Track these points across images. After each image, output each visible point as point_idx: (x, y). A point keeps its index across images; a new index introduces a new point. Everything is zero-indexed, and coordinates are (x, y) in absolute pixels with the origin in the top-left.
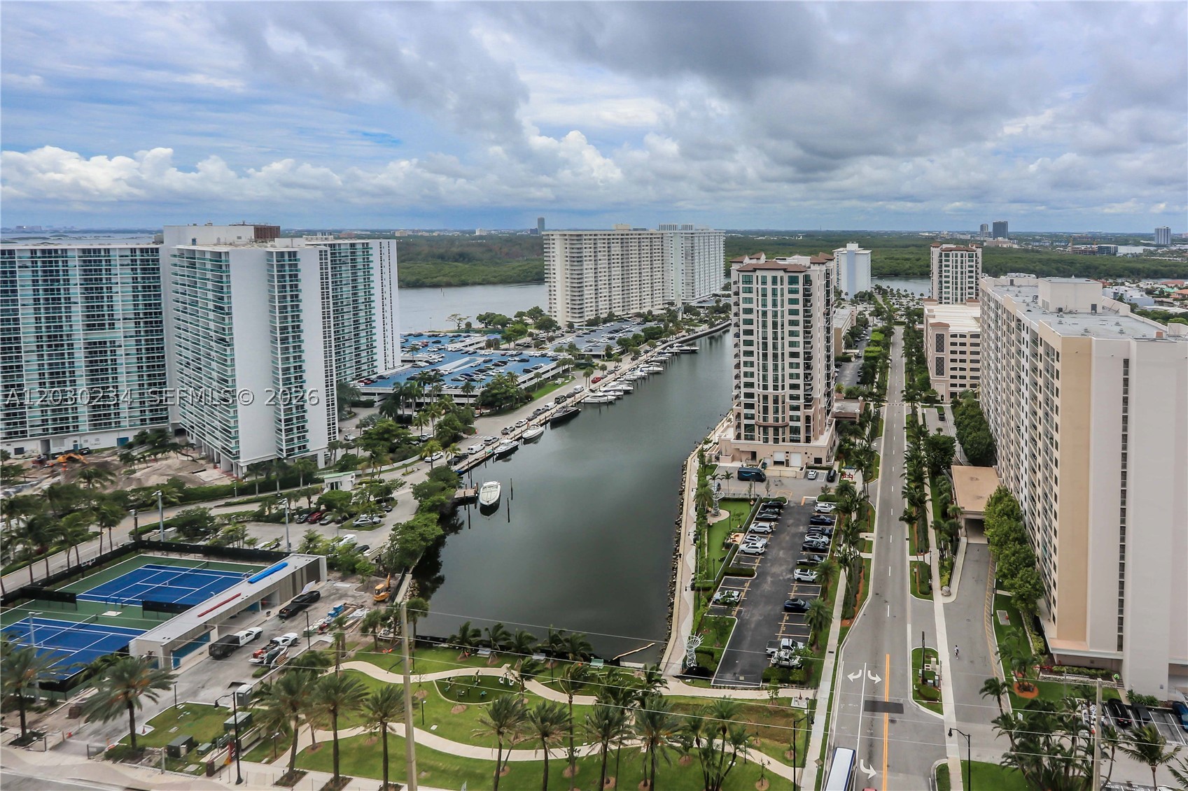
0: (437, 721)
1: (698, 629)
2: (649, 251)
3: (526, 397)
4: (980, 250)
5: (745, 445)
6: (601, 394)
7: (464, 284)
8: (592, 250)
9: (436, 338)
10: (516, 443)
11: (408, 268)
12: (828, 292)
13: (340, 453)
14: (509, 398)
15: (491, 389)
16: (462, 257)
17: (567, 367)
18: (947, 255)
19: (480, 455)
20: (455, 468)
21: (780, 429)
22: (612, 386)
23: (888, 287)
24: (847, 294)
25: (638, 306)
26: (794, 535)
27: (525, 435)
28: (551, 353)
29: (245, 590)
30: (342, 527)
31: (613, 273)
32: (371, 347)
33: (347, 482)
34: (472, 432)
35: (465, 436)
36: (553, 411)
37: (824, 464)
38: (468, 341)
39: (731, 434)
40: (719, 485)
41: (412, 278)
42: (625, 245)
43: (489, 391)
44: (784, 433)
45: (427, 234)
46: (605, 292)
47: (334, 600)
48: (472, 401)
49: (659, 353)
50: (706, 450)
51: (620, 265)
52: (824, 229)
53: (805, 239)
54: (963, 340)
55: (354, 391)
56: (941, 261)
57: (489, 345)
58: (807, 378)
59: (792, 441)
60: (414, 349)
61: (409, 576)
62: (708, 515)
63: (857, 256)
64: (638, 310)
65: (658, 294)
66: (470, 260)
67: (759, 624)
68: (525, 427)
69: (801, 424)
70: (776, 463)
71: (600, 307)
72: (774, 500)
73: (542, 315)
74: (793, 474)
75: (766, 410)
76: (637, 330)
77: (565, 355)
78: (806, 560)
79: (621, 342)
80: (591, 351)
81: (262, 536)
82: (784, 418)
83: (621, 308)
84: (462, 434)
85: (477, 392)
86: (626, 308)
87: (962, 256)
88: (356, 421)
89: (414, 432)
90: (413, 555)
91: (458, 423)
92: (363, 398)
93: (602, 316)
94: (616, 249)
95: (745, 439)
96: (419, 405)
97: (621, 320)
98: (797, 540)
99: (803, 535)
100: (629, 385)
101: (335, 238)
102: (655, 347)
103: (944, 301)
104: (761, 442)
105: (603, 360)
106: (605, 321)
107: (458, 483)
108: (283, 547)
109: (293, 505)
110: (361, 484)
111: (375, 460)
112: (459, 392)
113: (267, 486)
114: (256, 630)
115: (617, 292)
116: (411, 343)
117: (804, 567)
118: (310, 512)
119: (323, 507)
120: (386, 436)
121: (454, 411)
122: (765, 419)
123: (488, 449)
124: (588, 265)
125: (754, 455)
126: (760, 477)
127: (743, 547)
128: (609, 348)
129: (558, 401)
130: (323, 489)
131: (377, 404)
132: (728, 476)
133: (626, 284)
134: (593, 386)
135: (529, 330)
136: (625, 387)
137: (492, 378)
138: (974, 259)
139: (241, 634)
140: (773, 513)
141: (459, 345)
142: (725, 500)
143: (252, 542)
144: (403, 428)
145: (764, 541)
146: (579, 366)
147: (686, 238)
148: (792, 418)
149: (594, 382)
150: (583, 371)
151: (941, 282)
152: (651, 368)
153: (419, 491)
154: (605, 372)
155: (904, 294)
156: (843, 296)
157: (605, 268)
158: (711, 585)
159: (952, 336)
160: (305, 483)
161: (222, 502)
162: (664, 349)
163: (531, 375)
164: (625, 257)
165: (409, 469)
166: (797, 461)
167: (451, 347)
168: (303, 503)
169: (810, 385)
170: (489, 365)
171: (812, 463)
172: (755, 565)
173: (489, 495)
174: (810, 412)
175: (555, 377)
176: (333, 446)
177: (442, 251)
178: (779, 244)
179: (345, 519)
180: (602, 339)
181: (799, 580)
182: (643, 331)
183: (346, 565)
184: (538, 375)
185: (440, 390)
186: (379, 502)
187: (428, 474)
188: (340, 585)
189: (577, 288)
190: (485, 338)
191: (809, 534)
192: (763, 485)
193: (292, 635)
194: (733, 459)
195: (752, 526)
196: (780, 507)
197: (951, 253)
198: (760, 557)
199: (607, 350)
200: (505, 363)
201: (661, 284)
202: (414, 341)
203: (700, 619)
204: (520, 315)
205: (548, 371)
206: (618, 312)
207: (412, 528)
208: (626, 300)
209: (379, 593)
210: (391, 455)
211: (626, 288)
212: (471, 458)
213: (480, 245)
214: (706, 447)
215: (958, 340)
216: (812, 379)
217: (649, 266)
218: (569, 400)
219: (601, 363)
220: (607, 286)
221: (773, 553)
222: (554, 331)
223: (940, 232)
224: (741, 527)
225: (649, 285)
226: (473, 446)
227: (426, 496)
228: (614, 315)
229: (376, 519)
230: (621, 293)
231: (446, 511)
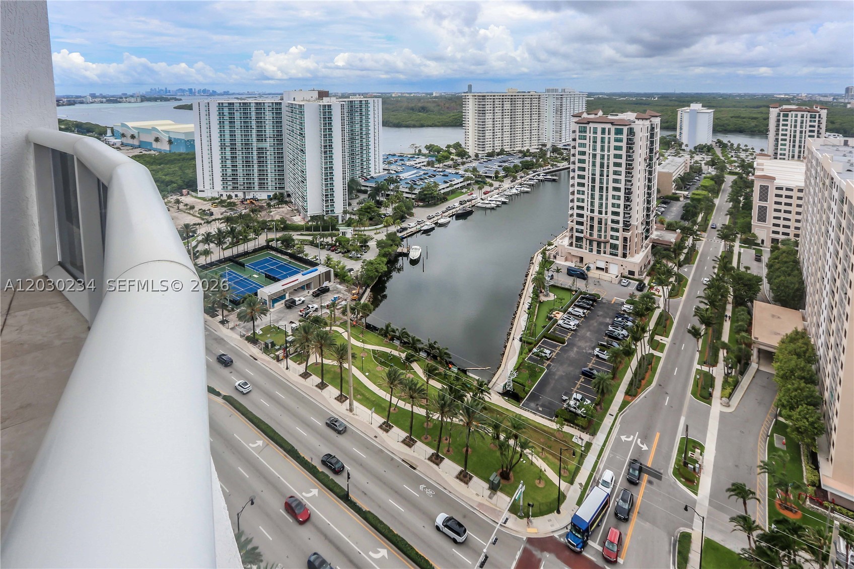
0: (369, 371)
1: (518, 368)
2: (529, 108)
3: (444, 199)
4: (826, 111)
5: (574, 250)
6: (488, 202)
7: (422, 126)
8: (492, 106)
9: (402, 157)
10: (434, 225)
11: (395, 115)
12: (652, 143)
13: (348, 216)
14: (433, 198)
15: (424, 191)
16: (423, 109)
17: (469, 182)
18: (787, 116)
19: (414, 230)
20: (399, 235)
21: (602, 244)
22: (495, 198)
23: (729, 142)
24: (687, 146)
25: (521, 145)
26: (601, 324)
27: (439, 222)
28: (461, 172)
29: (300, 278)
30: (344, 256)
31: (505, 122)
32: (368, 160)
33: (349, 233)
34: (412, 215)
35: (408, 217)
36: (457, 209)
37: (636, 276)
38: (418, 161)
39: (566, 241)
40: (552, 275)
41: (396, 121)
42: (514, 103)
43: (423, 192)
44: (605, 247)
45: (408, 95)
46: (499, 135)
47: (335, 293)
48: (413, 196)
49: (530, 179)
50: (549, 250)
51: (509, 116)
52: (678, 91)
53: (660, 99)
54: (789, 193)
55: (358, 184)
56: (778, 121)
57: (430, 164)
58: (627, 208)
59: (611, 254)
60: (390, 163)
61: (369, 290)
62: (541, 295)
63: (700, 115)
64: (520, 149)
65: (535, 138)
66: (427, 112)
67: (561, 377)
68: (440, 216)
69: (619, 243)
70: (598, 268)
71: (496, 145)
72: (590, 295)
73: (460, 147)
74: (609, 279)
75: (592, 227)
76: (517, 162)
77: (469, 174)
78: (605, 344)
79: (506, 169)
80: (486, 173)
81: (311, 253)
82: (605, 236)
83: (509, 146)
84: (406, 215)
85: (417, 191)
86: (513, 146)
87: (802, 116)
88: (357, 201)
89: (383, 211)
90: (371, 278)
91: (404, 209)
92: (363, 188)
93: (496, 151)
94: (507, 106)
95: (576, 247)
96: (388, 195)
97: (509, 154)
98: (602, 327)
99: (607, 325)
100: (506, 198)
101: (364, 98)
102: (528, 174)
103: (779, 156)
104: (587, 251)
105: (493, 180)
106: (498, 154)
107: (400, 243)
108: (318, 261)
109: (325, 240)
110: (355, 235)
111: (360, 222)
112: (407, 190)
113: (316, 229)
114: (303, 299)
115: (507, 135)
116: (389, 160)
117: (603, 348)
118: (332, 246)
119: (337, 244)
120: (369, 210)
121: (403, 202)
122: (591, 235)
123: (419, 227)
124: (489, 116)
125: (581, 259)
126: (583, 276)
127: (560, 322)
128: (497, 173)
129: (461, 203)
130: (339, 235)
131: (369, 192)
132: (558, 271)
133: (513, 130)
134: (483, 197)
135: (451, 157)
136: (503, 199)
137: (424, 184)
138: (817, 119)
139: (297, 299)
140: (588, 304)
141: (412, 163)
142: (553, 286)
143: (306, 255)
144: (378, 207)
145: (577, 322)
146: (477, 182)
147: (557, 99)
148: (612, 237)
149: (485, 194)
150: (478, 186)
151: (777, 140)
152: (522, 189)
153: (380, 244)
154: (493, 188)
155: (744, 148)
156: (683, 147)
157: (499, 118)
158: (533, 342)
159: (777, 188)
160: (332, 230)
161: (299, 233)
162: (534, 176)
163: (448, 185)
164: (513, 111)
165: (378, 231)
166: (614, 270)
167: (408, 163)
168: (329, 240)
169: (629, 214)
170: (426, 176)
171: (626, 274)
172: (567, 337)
173: (414, 255)
174: (628, 235)
175: (462, 188)
176: (345, 212)
177: (413, 105)
178: (637, 104)
179: (346, 252)
180: (494, 166)
181: (597, 356)
182: (520, 163)
183: (342, 276)
184: (451, 186)
185: (398, 188)
186: (362, 246)
187: (386, 235)
188: (338, 286)
189: (482, 131)
190: (427, 160)
191: (613, 325)
192: (584, 282)
193: (316, 306)
194: (566, 260)
195: (570, 310)
196: (594, 301)
197: (790, 114)
198: (572, 332)
199: (496, 173)
200: (435, 176)
201: (537, 131)
202: (392, 159)
203: (521, 361)
204: (449, 147)
205: (458, 183)
206: (507, 149)
207: (372, 263)
208: (513, 141)
209: (353, 295)
210: (371, 222)
211: (513, 133)
212: (409, 231)
213: (434, 102)
214: (549, 248)
215: (784, 193)
216: (631, 209)
217: (529, 118)
218: (468, 203)
219: (491, 181)
220: (500, 131)
221: (582, 332)
222: (467, 158)
223: (798, 95)
224: (562, 308)
225: (529, 131)
226: (411, 224)
227: (383, 247)
228: (504, 151)
229: (359, 256)
230: (509, 136)
231: (392, 259)
